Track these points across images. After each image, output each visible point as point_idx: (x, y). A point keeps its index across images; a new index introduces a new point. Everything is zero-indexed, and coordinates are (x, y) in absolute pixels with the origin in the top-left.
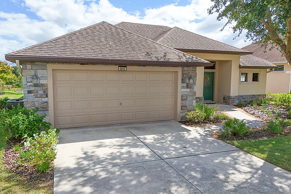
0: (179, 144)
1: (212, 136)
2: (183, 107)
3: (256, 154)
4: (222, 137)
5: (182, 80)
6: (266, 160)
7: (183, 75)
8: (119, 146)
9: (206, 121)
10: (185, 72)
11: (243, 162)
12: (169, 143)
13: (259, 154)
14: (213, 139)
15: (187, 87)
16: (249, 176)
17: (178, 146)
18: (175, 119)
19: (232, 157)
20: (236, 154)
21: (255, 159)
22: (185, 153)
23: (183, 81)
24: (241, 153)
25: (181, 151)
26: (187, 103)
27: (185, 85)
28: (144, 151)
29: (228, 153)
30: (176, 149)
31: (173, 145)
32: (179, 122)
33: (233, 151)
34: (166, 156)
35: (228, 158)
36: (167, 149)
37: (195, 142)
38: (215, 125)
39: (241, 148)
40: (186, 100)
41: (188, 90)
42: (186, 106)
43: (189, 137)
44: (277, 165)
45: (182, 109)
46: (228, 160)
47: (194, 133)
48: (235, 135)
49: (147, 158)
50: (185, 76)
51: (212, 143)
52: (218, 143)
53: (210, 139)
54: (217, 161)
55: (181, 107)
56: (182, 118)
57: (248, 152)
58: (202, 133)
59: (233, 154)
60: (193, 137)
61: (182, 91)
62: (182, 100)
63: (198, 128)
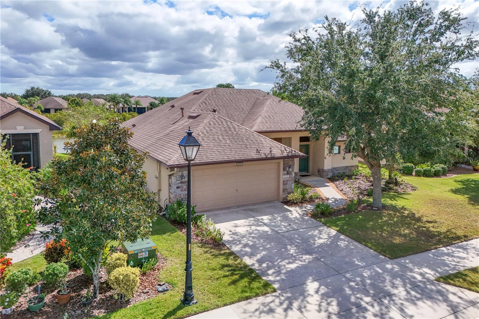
0: (287, 222)
1: (307, 215)
2: (284, 190)
3: (333, 227)
4: (314, 216)
5: (284, 168)
6: (338, 231)
7: (284, 164)
8: (248, 226)
9: (303, 201)
10: (286, 162)
11: (325, 233)
12: (279, 222)
13: (335, 228)
14: (308, 218)
15: (288, 174)
16: (326, 240)
17: (286, 224)
18: (278, 200)
19: (319, 231)
20: (322, 228)
21: (332, 230)
22: (291, 229)
23: (284, 170)
24: (325, 227)
25: (288, 227)
26: (287, 187)
27: (285, 172)
28: (266, 229)
29: (316, 227)
30: (285, 227)
31: (283, 224)
32: (282, 202)
33: (320, 226)
34: (280, 231)
35: (317, 231)
36: (279, 226)
37: (296, 221)
38: (310, 204)
39: (325, 224)
40: (286, 184)
41: (288, 176)
42: (287, 189)
43: (292, 217)
44: (343, 234)
45: (283, 192)
46: (316, 232)
47: (295, 212)
48: (323, 214)
49: (269, 233)
50: (286, 165)
51: (307, 221)
52: (311, 220)
53: (306, 218)
54: (310, 233)
55: (283, 190)
56: (284, 199)
57: (329, 227)
58: (300, 213)
59: (320, 228)
60: (294, 216)
61: (284, 177)
62: (284, 184)
63: (298, 209)
